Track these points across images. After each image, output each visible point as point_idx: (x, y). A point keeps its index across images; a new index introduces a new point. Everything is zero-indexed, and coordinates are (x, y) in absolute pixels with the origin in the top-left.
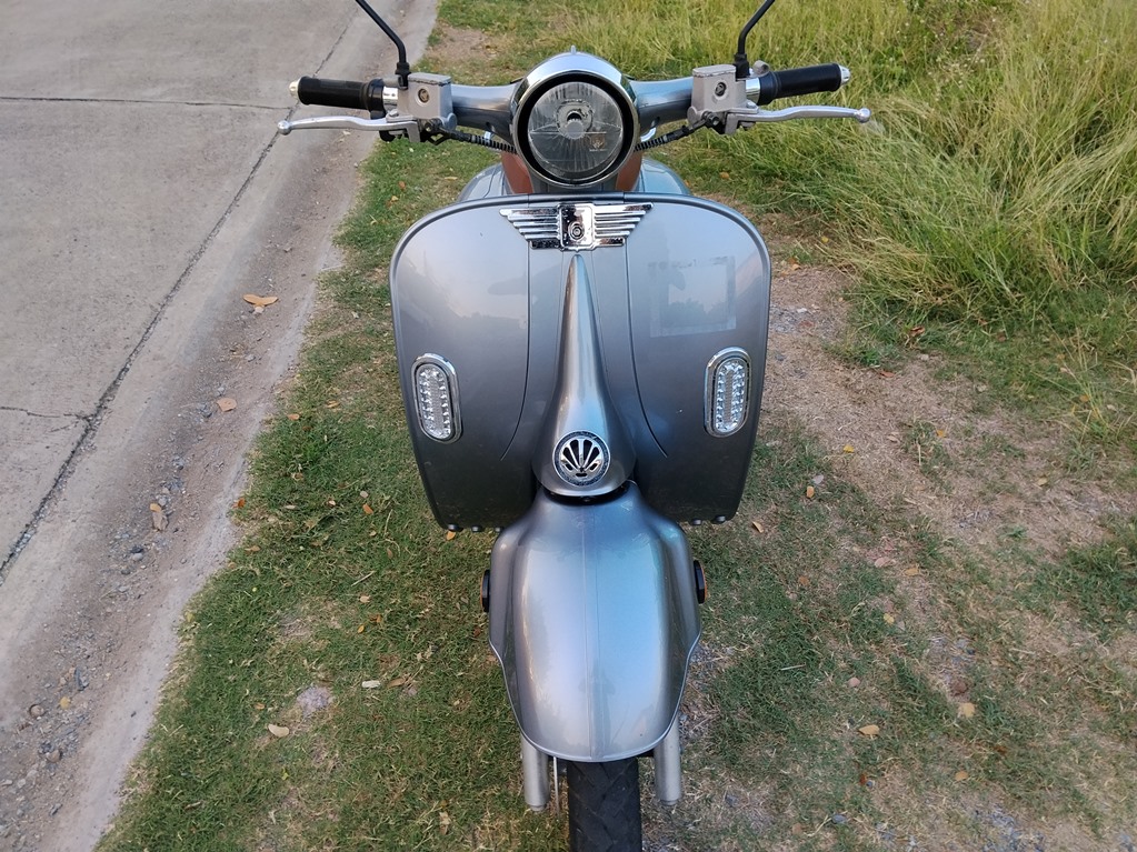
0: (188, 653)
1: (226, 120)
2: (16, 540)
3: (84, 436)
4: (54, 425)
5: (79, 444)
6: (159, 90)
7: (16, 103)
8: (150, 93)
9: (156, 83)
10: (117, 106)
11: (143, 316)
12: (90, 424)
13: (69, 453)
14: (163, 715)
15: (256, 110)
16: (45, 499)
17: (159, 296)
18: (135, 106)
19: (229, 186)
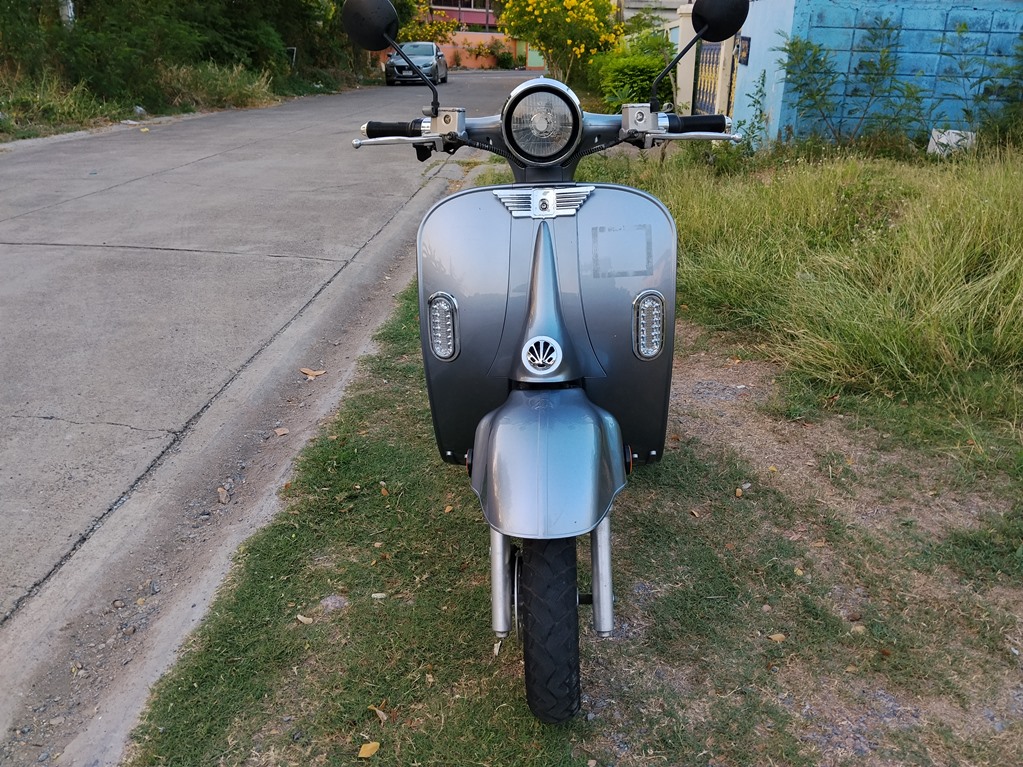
0: (240, 571)
1: (297, 266)
2: (114, 501)
3: (172, 444)
4: (150, 435)
5: (168, 448)
6: (247, 247)
7: (138, 250)
8: (240, 248)
9: (246, 243)
10: (215, 255)
11: (224, 376)
12: (177, 437)
13: (160, 452)
14: (216, 606)
15: (319, 261)
16: (139, 479)
17: (237, 365)
18: (228, 256)
19: (296, 304)
